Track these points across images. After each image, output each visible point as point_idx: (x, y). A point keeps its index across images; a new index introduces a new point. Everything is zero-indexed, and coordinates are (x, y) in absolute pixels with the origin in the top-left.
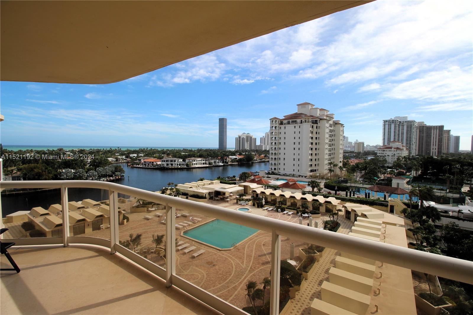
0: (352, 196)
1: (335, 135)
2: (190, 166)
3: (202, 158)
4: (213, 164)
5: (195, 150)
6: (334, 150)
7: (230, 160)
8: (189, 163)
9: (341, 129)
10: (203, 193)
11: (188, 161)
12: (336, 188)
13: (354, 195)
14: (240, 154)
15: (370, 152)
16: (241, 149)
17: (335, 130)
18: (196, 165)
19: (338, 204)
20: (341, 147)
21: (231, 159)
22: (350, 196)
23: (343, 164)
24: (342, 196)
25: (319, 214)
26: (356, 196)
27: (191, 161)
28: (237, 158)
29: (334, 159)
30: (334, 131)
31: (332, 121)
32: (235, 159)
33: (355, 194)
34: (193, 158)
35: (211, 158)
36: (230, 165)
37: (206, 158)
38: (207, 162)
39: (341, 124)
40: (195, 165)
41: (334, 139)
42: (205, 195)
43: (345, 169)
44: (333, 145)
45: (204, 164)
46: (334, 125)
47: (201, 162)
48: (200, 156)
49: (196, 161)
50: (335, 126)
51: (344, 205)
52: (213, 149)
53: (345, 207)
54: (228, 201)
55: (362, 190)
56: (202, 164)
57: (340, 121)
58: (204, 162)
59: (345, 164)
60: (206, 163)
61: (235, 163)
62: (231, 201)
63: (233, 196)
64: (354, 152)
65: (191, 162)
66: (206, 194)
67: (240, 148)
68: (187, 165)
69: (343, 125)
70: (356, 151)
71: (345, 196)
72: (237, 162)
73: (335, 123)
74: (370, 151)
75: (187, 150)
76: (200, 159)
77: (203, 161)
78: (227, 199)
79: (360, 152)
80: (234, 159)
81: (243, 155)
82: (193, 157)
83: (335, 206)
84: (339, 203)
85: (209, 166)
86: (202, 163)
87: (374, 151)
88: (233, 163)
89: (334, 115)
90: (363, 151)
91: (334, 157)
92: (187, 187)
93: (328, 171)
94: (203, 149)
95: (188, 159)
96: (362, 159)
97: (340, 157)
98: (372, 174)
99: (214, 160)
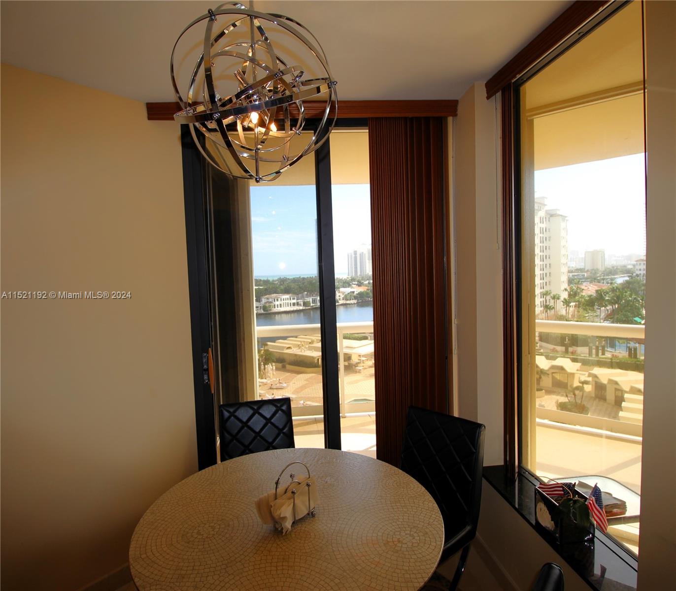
0: (600, 356)
1: (550, 237)
2: (270, 310)
3: (290, 295)
4: (312, 305)
5: (273, 281)
6: (550, 266)
7: (342, 296)
8: (267, 305)
9: (563, 225)
10: (313, 357)
11: (266, 301)
12: (567, 340)
13: (603, 354)
14: (360, 284)
15: (617, 269)
16: (359, 273)
17: (549, 229)
18: (281, 307)
19: (577, 370)
20: (563, 261)
21: (343, 294)
22: (597, 354)
23: (570, 295)
24: (582, 355)
25: (542, 390)
26: (608, 355)
27: (270, 300)
28: (353, 292)
29: (549, 284)
30: (547, 230)
31: (544, 210)
32: (352, 294)
33: (606, 352)
34: (274, 295)
35: (307, 294)
36: (342, 305)
37: (298, 295)
38: (301, 302)
39: (561, 215)
40: (278, 307)
41: (549, 247)
42: (316, 361)
43: (574, 304)
44: (548, 257)
45: (294, 304)
46: (547, 219)
47: (289, 301)
48: (287, 291)
49: (279, 299)
50: (549, 221)
51: (590, 371)
52: (308, 277)
53: (595, 376)
54: (359, 372)
55: (619, 342)
56: (291, 306)
57: (559, 210)
58: (295, 301)
59: (573, 295)
60: (298, 304)
61: (352, 302)
62: (366, 370)
63: (367, 362)
64: (584, 269)
65: (271, 302)
66: (318, 359)
67: (356, 271)
68: (265, 308)
69: (566, 219)
70: (588, 267)
71: (588, 355)
72: (355, 299)
73: (549, 214)
74: (617, 267)
75: (260, 280)
76: (287, 296)
77: (293, 299)
78: (357, 368)
79: (598, 270)
80: (348, 294)
81: (366, 285)
82: (273, 293)
83: (573, 375)
84: (579, 369)
85: (304, 308)
86: (290, 303)
87: (625, 266)
88: (348, 302)
89: (546, 198)
90: (603, 267)
91: (549, 282)
92: (283, 348)
93: (542, 308)
94: (288, 277)
95: (266, 296)
96: (605, 282)
97: (562, 280)
98: (629, 312)
99: (313, 296)
